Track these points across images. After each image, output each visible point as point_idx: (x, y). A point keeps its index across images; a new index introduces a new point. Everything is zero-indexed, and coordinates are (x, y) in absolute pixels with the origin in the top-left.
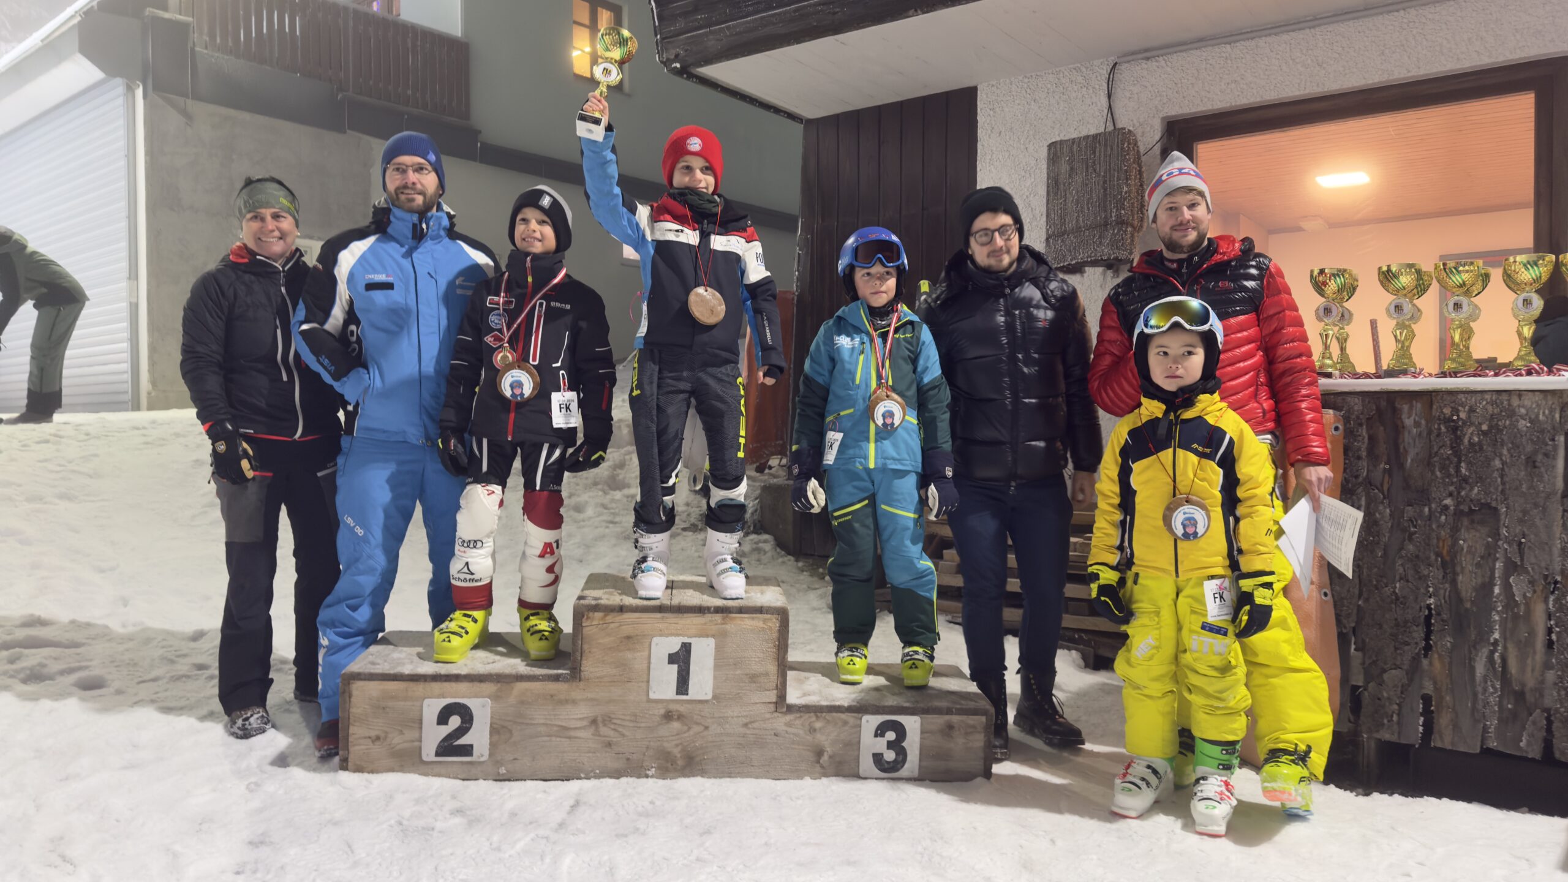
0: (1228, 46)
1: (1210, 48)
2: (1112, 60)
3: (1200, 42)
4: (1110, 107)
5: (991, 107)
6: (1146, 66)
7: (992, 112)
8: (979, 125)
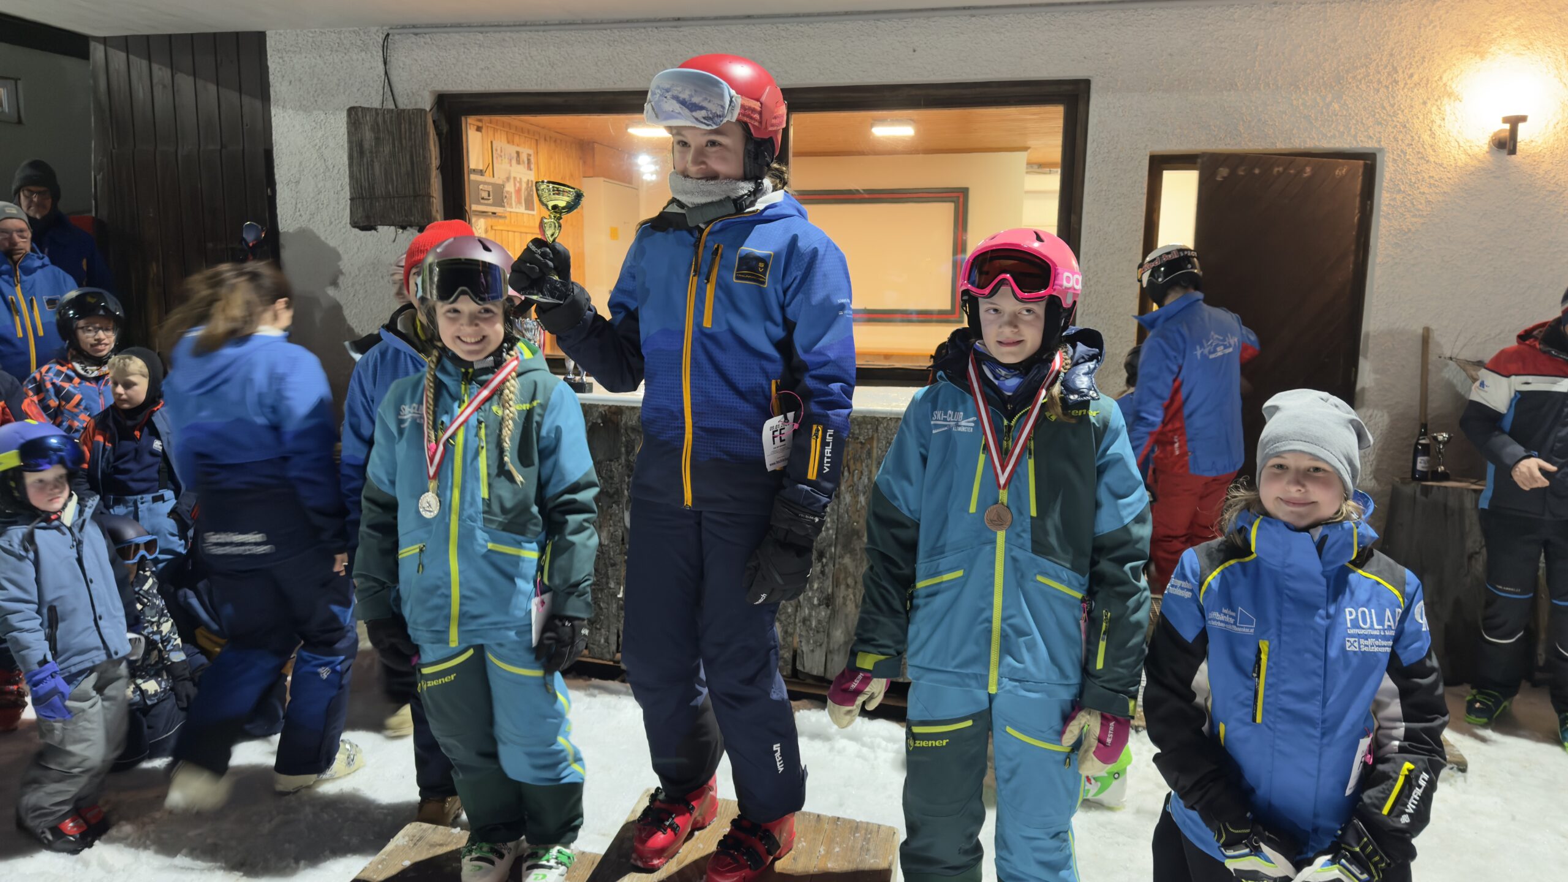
0: (481, 35)
1: (466, 34)
2: (386, 29)
3: (457, 26)
4: (386, 73)
5: (280, 55)
6: (414, 40)
7: (281, 61)
8: (271, 70)
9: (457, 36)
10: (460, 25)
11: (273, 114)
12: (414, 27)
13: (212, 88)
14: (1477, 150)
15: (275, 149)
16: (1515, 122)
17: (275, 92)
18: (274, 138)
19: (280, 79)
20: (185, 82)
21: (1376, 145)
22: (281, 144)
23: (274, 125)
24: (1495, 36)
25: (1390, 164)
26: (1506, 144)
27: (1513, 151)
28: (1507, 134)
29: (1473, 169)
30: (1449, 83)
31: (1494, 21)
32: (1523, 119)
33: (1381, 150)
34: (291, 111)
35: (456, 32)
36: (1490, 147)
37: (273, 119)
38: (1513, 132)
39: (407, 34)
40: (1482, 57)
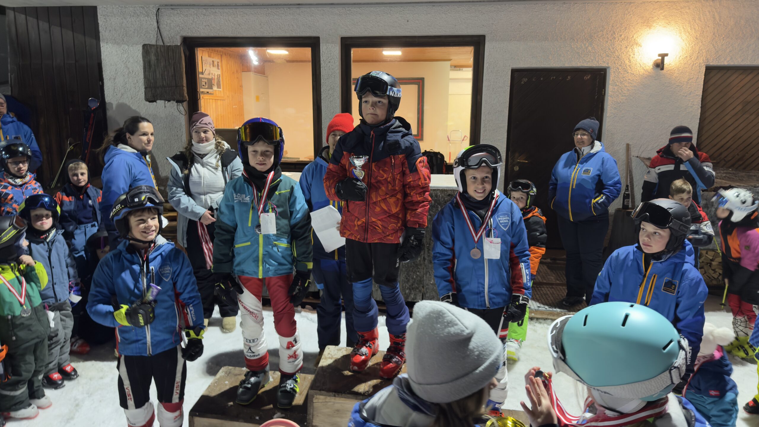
9: (193, 10)
10: (194, 5)
11: (101, 46)
12: (171, 5)
13: (70, 33)
14: (648, 67)
15: (103, 63)
16: (663, 56)
17: (102, 35)
18: (102, 57)
19: (105, 29)
20: (56, 30)
21: (607, 65)
22: (105, 61)
23: (102, 51)
24: (655, 19)
25: (612, 74)
26: (660, 65)
27: (662, 69)
28: (660, 61)
29: (646, 76)
30: (636, 39)
31: (655, 12)
32: (667, 55)
33: (608, 67)
34: (110, 45)
35: (192, 8)
36: (653, 66)
37: (102, 49)
38: (663, 61)
39: (168, 8)
40: (650, 28)
